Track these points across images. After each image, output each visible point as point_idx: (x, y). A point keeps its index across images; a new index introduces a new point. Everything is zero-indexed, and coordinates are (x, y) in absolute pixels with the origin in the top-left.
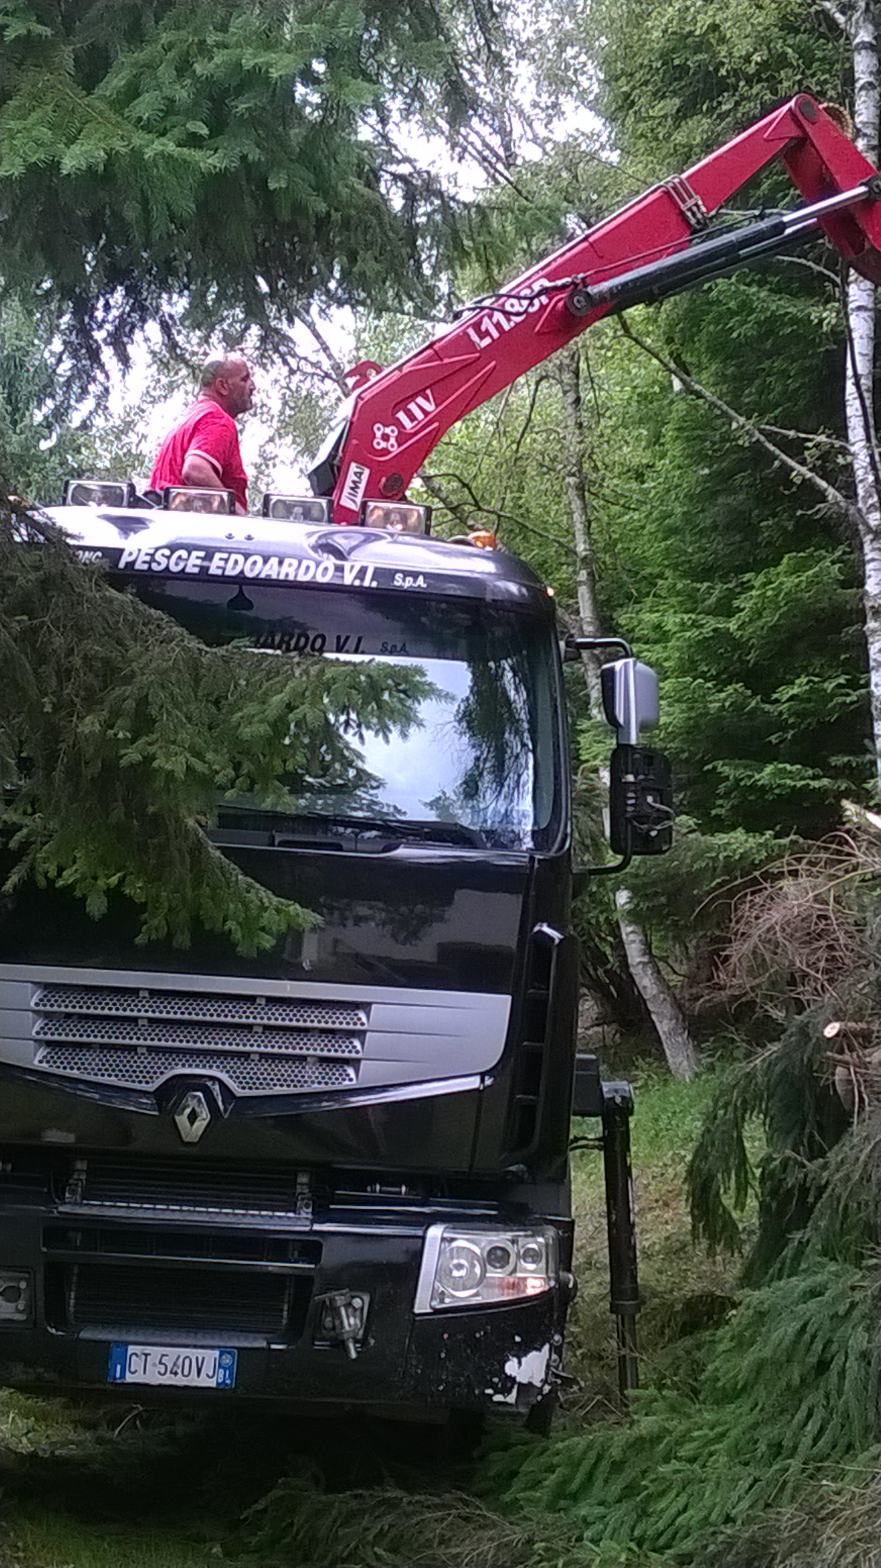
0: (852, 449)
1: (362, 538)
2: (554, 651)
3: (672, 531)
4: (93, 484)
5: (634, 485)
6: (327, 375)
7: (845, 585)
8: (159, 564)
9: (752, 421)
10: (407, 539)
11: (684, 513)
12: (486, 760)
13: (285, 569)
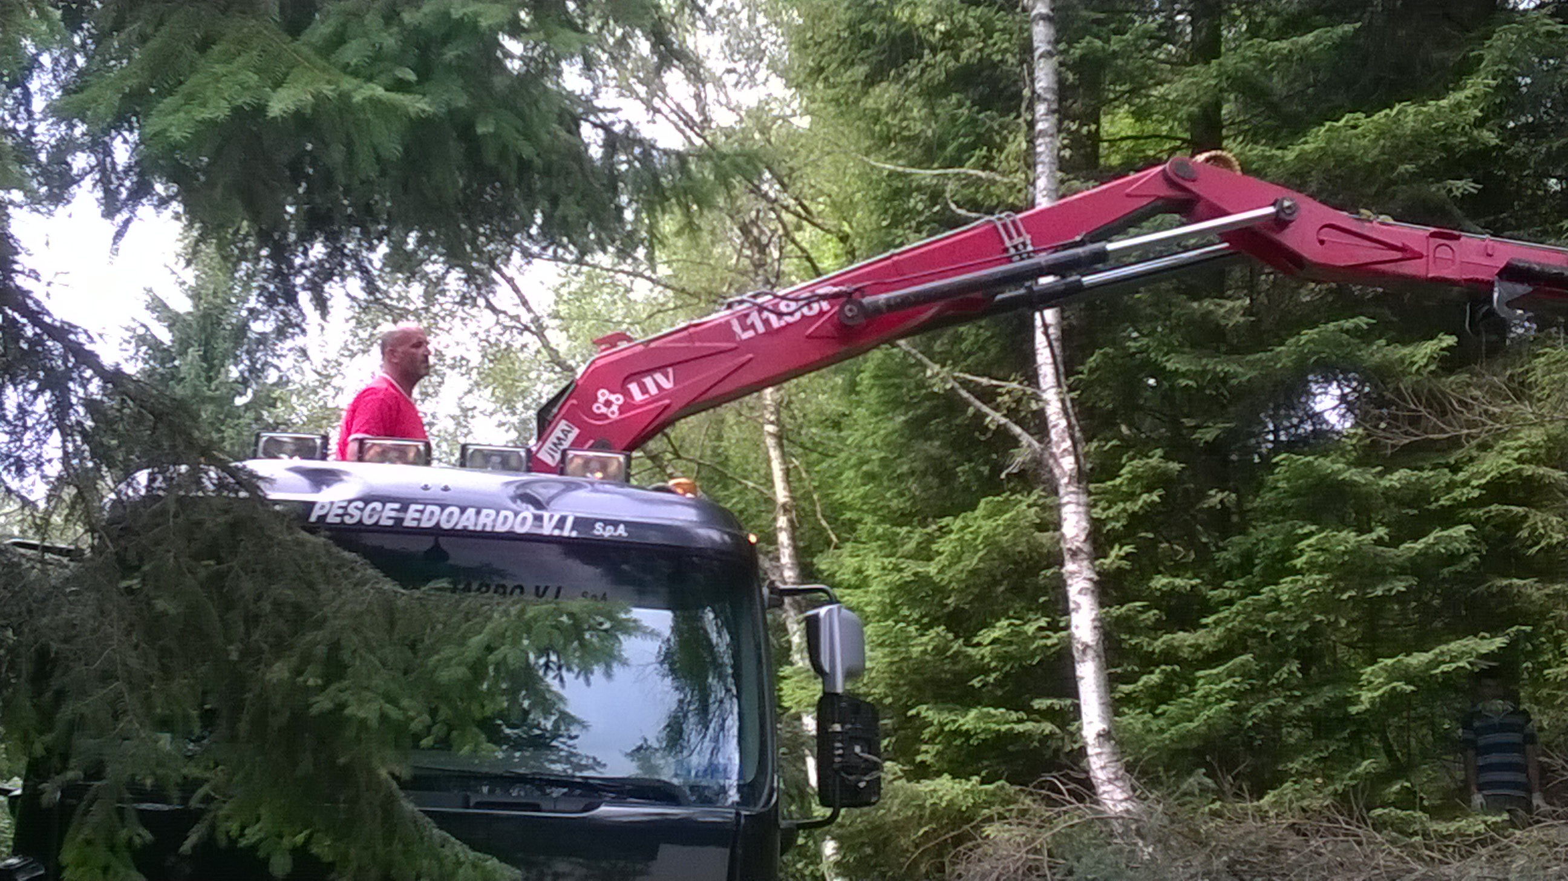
0: (1045, 396)
1: (562, 487)
2: (758, 599)
3: (870, 477)
4: (285, 437)
5: (833, 434)
6: (527, 328)
7: (1042, 527)
8: (352, 516)
9: (946, 369)
10: (608, 487)
11: (882, 459)
12: (689, 703)
13: (482, 519)
